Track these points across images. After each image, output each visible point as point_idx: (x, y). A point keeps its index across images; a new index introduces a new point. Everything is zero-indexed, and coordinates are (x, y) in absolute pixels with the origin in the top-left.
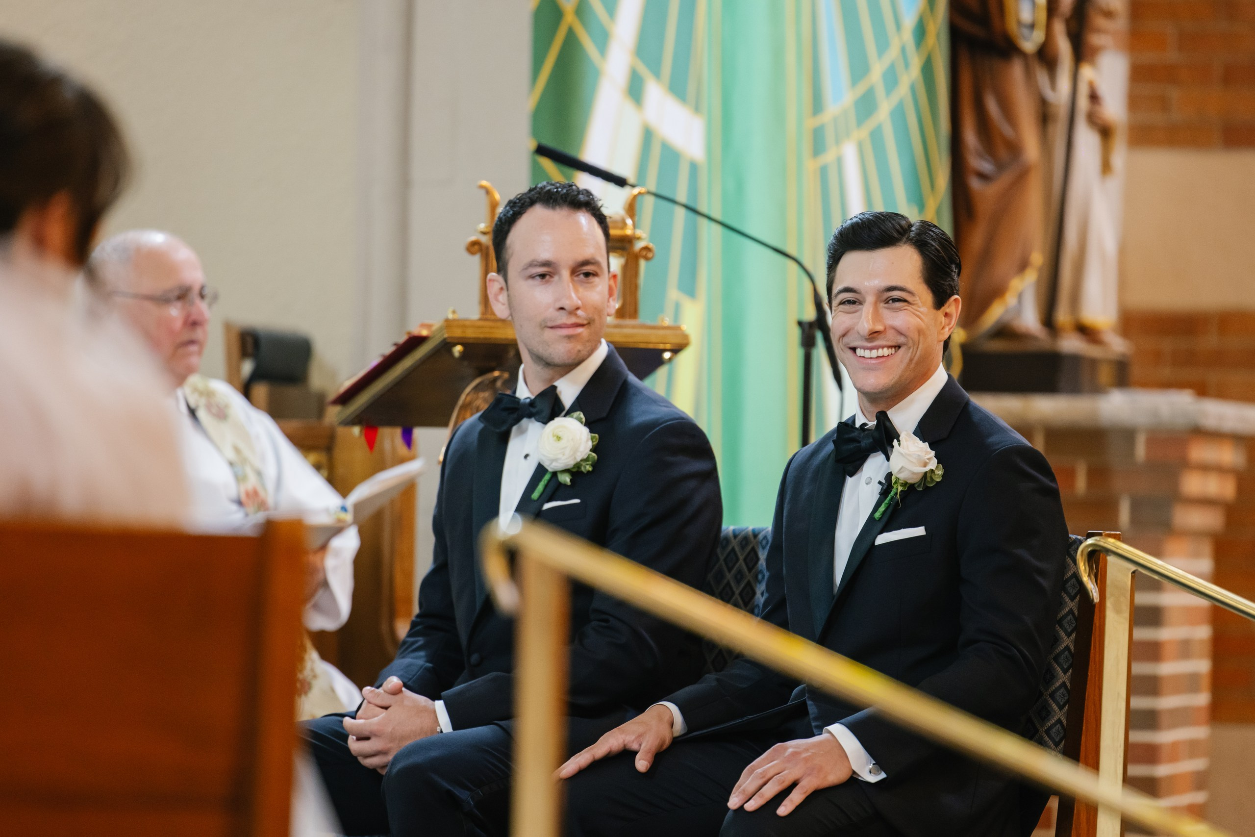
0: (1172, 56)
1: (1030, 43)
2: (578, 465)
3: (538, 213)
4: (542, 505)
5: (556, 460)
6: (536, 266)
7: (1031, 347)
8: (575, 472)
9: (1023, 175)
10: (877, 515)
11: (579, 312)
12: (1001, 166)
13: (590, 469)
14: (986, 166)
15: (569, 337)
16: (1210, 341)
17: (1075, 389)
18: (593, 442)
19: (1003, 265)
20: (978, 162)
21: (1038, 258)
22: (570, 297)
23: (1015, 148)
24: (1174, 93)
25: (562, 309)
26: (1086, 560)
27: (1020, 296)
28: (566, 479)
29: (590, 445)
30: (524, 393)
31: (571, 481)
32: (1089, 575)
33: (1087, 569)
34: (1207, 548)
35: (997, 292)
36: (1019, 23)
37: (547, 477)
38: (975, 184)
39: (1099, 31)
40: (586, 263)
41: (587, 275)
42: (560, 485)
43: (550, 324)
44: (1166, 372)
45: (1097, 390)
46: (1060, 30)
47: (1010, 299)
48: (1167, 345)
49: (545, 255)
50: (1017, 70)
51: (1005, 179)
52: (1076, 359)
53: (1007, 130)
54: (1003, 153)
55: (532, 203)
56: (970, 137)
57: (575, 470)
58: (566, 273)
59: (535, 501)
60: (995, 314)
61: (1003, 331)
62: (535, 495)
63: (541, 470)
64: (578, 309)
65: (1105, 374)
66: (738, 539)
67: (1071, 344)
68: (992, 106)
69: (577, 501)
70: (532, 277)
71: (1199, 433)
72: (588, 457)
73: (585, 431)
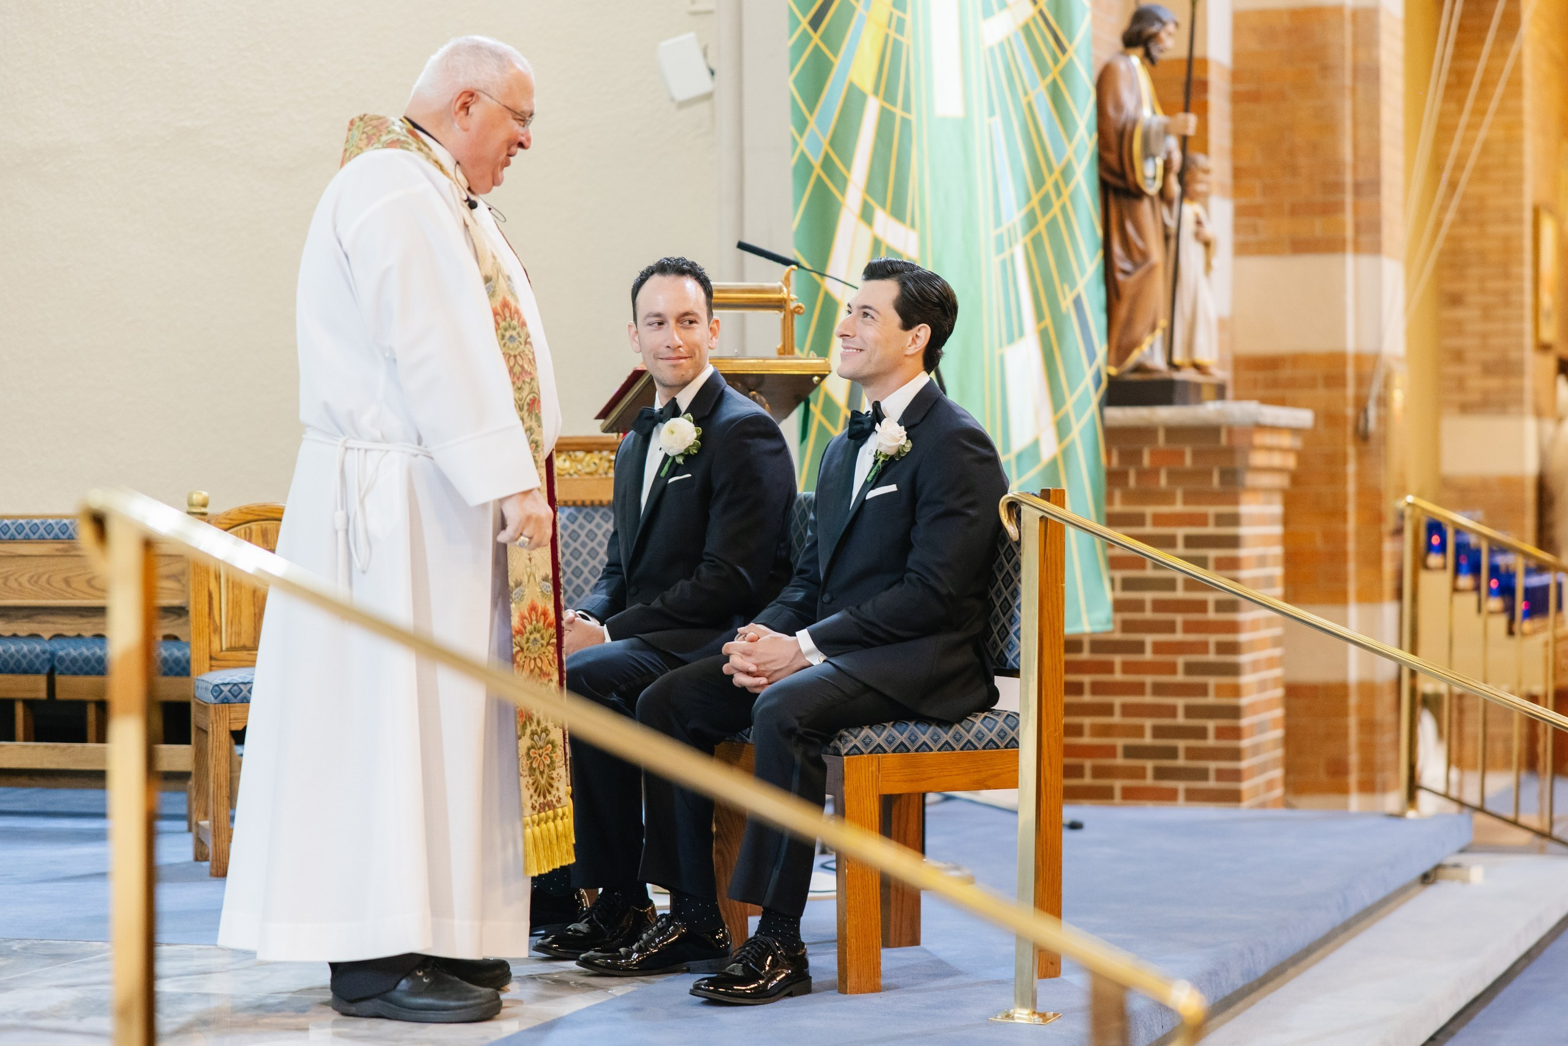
0: (1258, 199)
1: (1152, 189)
2: (687, 450)
3: (655, 280)
4: (668, 481)
5: (671, 448)
6: (651, 316)
7: (1156, 376)
8: (687, 456)
9: (1151, 269)
10: (869, 479)
11: (681, 349)
12: (1136, 266)
13: (696, 452)
14: (1127, 266)
15: (674, 366)
16: (1286, 373)
17: (1185, 402)
18: (697, 433)
19: (1140, 326)
20: (1121, 262)
21: (1163, 323)
22: (673, 339)
23: (1145, 255)
24: (1261, 222)
25: (668, 347)
26: (1006, 508)
27: (1152, 347)
28: (680, 460)
29: (695, 435)
30: (658, 405)
31: (683, 461)
32: (1010, 519)
33: (1007, 515)
34: (1278, 499)
35: (1135, 344)
36: (1145, 177)
37: (670, 461)
38: (1120, 277)
39: (1201, 182)
40: (687, 314)
41: (691, 322)
42: (679, 465)
43: (660, 356)
44: (1261, 392)
45: (1199, 401)
46: (1173, 180)
47: (1145, 347)
48: (1261, 375)
49: (659, 309)
50: (1145, 206)
51: (1140, 273)
52: (1185, 384)
53: (1140, 243)
54: (1137, 257)
55: (652, 273)
56: (1117, 249)
57: (686, 453)
58: (672, 322)
59: (662, 478)
60: (1135, 357)
61: (1139, 368)
62: (663, 474)
63: (666, 457)
64: (680, 347)
65: (1206, 392)
66: (807, 501)
67: (1188, 375)
68: (1130, 228)
69: (689, 475)
70: (650, 324)
71: (1260, 427)
72: (694, 443)
73: (692, 425)
